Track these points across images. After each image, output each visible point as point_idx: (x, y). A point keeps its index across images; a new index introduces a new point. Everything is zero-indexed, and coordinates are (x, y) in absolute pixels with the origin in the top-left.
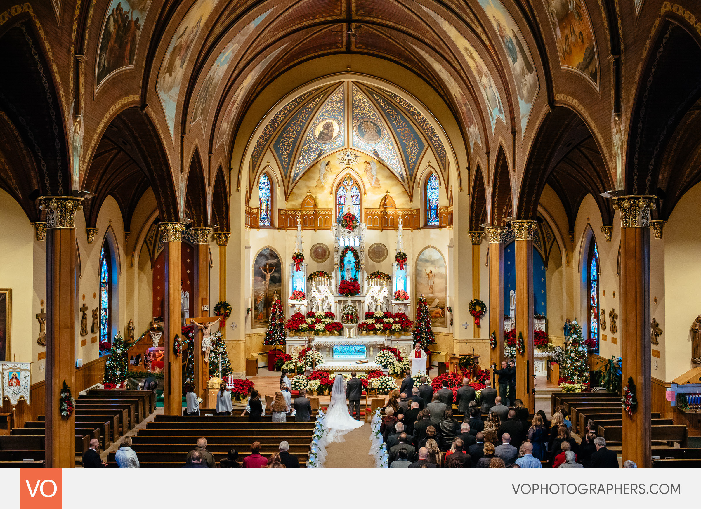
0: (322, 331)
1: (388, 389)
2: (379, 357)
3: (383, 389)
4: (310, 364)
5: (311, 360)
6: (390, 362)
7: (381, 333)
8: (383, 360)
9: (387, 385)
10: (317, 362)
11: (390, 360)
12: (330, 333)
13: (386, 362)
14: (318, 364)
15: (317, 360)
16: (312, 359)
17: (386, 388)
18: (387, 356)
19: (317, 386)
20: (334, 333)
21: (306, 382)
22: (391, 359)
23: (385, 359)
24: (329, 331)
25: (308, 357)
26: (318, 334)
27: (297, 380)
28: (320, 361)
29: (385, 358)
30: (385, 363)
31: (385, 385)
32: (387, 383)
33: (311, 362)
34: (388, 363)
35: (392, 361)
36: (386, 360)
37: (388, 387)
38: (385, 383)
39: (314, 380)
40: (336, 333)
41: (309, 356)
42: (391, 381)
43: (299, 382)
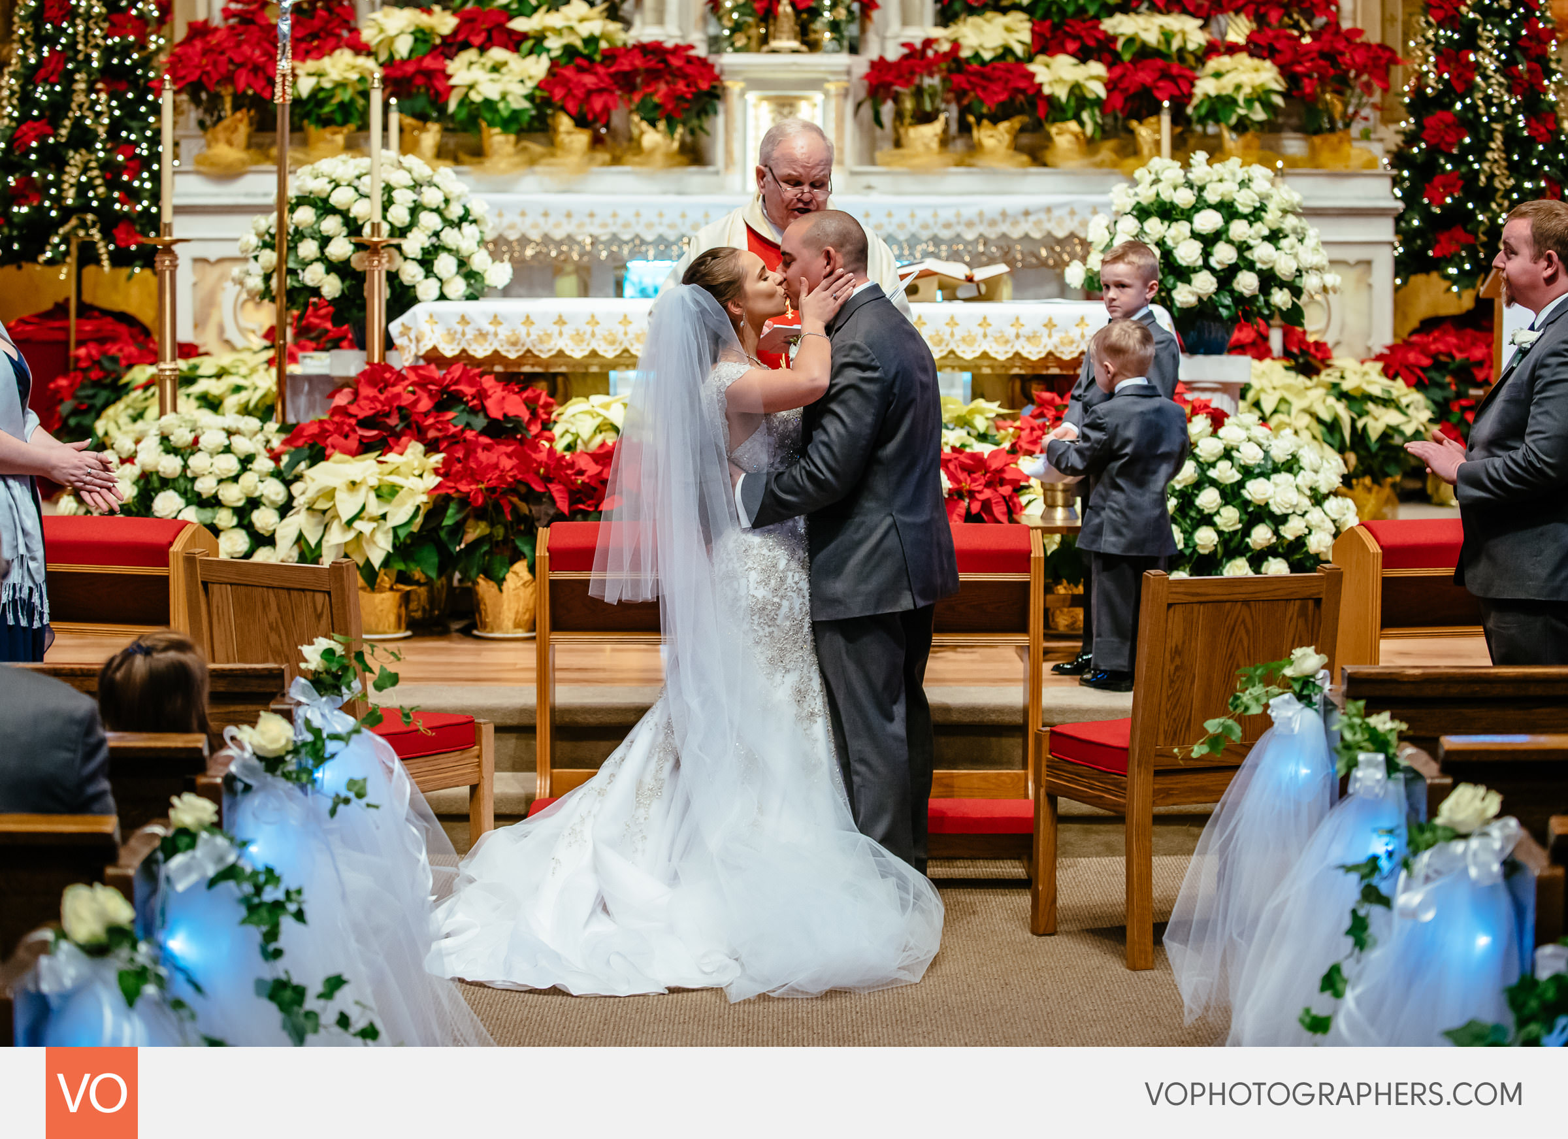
0: (512, 122)
1: (1257, 559)
2: (1142, 213)
3: (1206, 564)
4: (332, 286)
5: (341, 248)
6: (1269, 279)
7: (1089, 145)
8: (1188, 253)
9: (1258, 514)
10: (411, 273)
11: (1262, 253)
12: (597, 142)
13: (1226, 277)
14: (427, 289)
15: (414, 244)
16: (353, 227)
17: (1232, 545)
18: (1228, 210)
19: (401, 513)
20: (634, 144)
21: (274, 491)
22: (1274, 237)
23: (1209, 241)
24: (581, 122)
25: (305, 215)
26: (478, 153)
27: (170, 465)
28: (445, 264)
29: (1208, 221)
30: (1205, 283)
31: (1229, 518)
32: (1256, 490)
33: (340, 268)
34: (1247, 282)
35: (1284, 266)
36: (1224, 254)
37: (1261, 535)
38: (1231, 494)
39: (364, 448)
40: (652, 137)
41: (324, 207)
42: (1291, 465)
43: (184, 485)
